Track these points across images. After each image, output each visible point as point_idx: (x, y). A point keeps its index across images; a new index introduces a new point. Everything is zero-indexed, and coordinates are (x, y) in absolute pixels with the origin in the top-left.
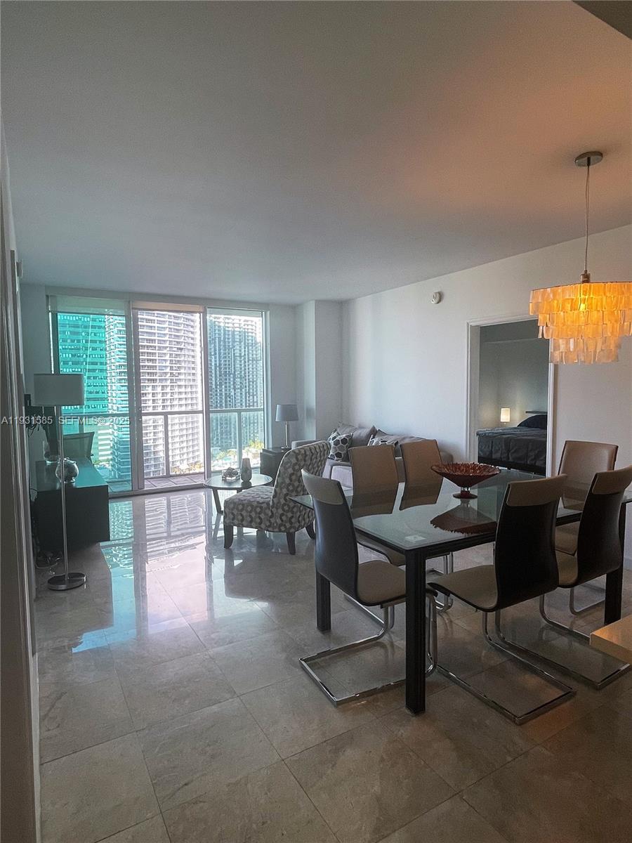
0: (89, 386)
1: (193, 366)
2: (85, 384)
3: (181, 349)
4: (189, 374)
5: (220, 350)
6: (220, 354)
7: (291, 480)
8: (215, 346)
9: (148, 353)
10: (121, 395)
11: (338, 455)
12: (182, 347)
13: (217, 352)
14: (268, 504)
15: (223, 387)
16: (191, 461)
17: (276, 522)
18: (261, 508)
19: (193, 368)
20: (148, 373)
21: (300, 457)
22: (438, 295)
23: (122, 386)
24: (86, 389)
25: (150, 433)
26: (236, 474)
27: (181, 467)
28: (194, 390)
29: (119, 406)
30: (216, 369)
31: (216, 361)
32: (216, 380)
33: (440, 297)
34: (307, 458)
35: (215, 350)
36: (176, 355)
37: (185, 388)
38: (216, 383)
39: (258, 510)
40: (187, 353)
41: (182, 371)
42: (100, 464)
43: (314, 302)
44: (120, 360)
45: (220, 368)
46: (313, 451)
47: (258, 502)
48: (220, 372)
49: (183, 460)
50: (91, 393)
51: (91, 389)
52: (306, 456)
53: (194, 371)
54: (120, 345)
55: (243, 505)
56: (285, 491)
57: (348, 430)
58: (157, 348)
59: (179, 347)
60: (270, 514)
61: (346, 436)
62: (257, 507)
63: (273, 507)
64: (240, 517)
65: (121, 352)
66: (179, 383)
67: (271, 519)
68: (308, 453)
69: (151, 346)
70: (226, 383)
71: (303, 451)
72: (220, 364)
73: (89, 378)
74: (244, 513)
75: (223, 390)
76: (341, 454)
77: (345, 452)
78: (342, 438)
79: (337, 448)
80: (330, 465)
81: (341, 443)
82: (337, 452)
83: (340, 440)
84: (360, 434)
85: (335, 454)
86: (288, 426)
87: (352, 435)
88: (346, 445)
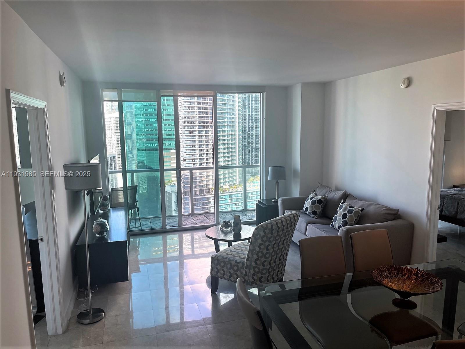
0: (165, 130)
1: (233, 116)
2: (163, 129)
3: (225, 104)
4: (230, 122)
5: (252, 104)
6: (252, 107)
7: (260, 248)
8: (249, 102)
9: (203, 107)
10: (186, 137)
11: (314, 213)
12: (226, 102)
13: (250, 105)
14: (243, 264)
15: (254, 131)
16: (231, 183)
17: (249, 279)
18: (238, 266)
19: (233, 118)
20: (203, 122)
21: (267, 231)
22: (407, 80)
23: (186, 131)
24: (163, 133)
25: (204, 163)
26: (230, 226)
27: (224, 187)
28: (233, 133)
29: (184, 144)
30: (249, 117)
31: (249, 112)
32: (249, 125)
33: (409, 82)
34: (274, 232)
35: (249, 104)
36: (222, 108)
37: (228, 132)
38: (249, 128)
39: (236, 268)
40: (229, 107)
41: (226, 120)
42: (173, 183)
43: (301, 83)
44: (185, 113)
45: (252, 117)
46: (280, 225)
47: (236, 262)
48: (252, 120)
49: (225, 182)
50: (166, 135)
51: (167, 132)
52: (273, 230)
53: (233, 120)
54: (185, 102)
55: (224, 262)
56: (255, 257)
57: (324, 191)
58: (209, 104)
59: (224, 103)
60: (244, 273)
61: (322, 198)
62: (234, 266)
63: (246, 268)
64: (222, 272)
65: (185, 107)
66: (223, 129)
67: (245, 277)
68: (274, 227)
69: (205, 103)
70: (256, 128)
71: (270, 226)
72: (252, 115)
73: (165, 125)
74: (225, 269)
75: (254, 134)
76: (317, 212)
77: (320, 210)
78: (318, 199)
79: (314, 207)
80: (306, 222)
81: (317, 203)
82: (313, 210)
83: (316, 200)
84: (334, 197)
85: (312, 212)
86: (278, 184)
87: (327, 197)
88: (321, 205)
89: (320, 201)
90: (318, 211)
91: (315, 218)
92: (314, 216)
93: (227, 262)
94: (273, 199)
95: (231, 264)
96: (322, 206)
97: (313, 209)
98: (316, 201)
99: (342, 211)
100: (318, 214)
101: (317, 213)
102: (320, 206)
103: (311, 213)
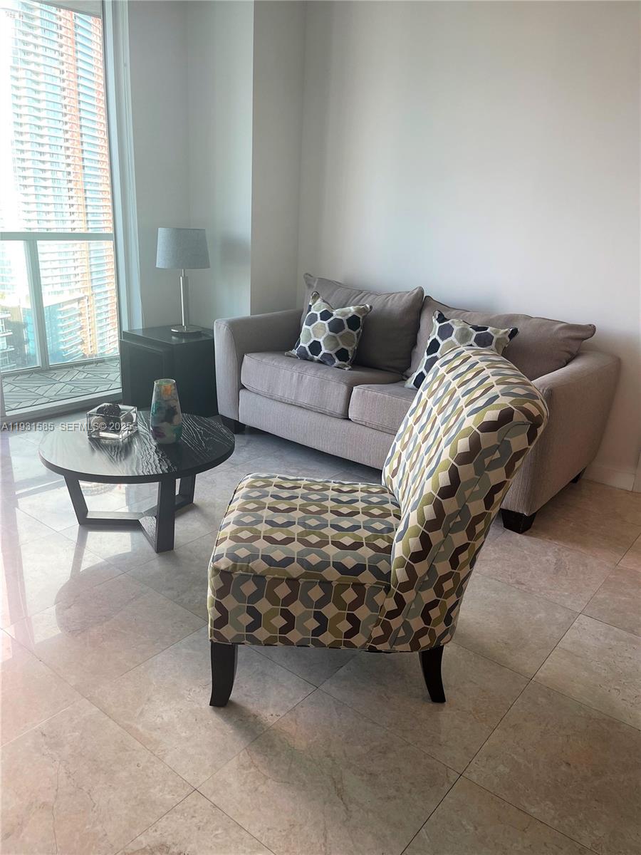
61: (357, 311)
76: (347, 351)
77: (355, 346)
78: (350, 315)
79: (338, 339)
80: (345, 383)
81: (346, 326)
82: (339, 349)
83: (344, 319)
84: (387, 308)
85: (336, 354)
86: (185, 279)
87: (371, 307)
88: (358, 331)
89: (353, 321)
90: (349, 349)
91: (347, 369)
92: (341, 362)
93: (302, 576)
94: (174, 326)
95: (325, 584)
96: (358, 334)
97: (337, 344)
98: (345, 323)
99: (455, 340)
100: (350, 358)
101: (348, 355)
102: (355, 333)
103: (335, 357)
